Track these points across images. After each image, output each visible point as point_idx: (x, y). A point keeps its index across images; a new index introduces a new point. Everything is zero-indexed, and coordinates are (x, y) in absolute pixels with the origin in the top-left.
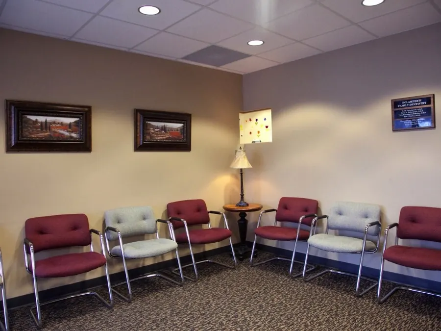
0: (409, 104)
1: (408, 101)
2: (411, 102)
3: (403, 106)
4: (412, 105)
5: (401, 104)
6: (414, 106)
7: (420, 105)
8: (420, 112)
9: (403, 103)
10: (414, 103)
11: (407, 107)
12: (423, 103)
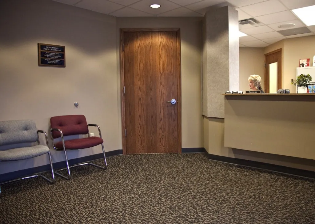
0: (51, 49)
1: (50, 47)
2: (52, 48)
3: (47, 49)
4: (53, 50)
5: (46, 48)
6: (54, 51)
7: (58, 51)
8: (58, 56)
9: (47, 47)
10: (54, 49)
11: (50, 50)
12: (59, 50)
